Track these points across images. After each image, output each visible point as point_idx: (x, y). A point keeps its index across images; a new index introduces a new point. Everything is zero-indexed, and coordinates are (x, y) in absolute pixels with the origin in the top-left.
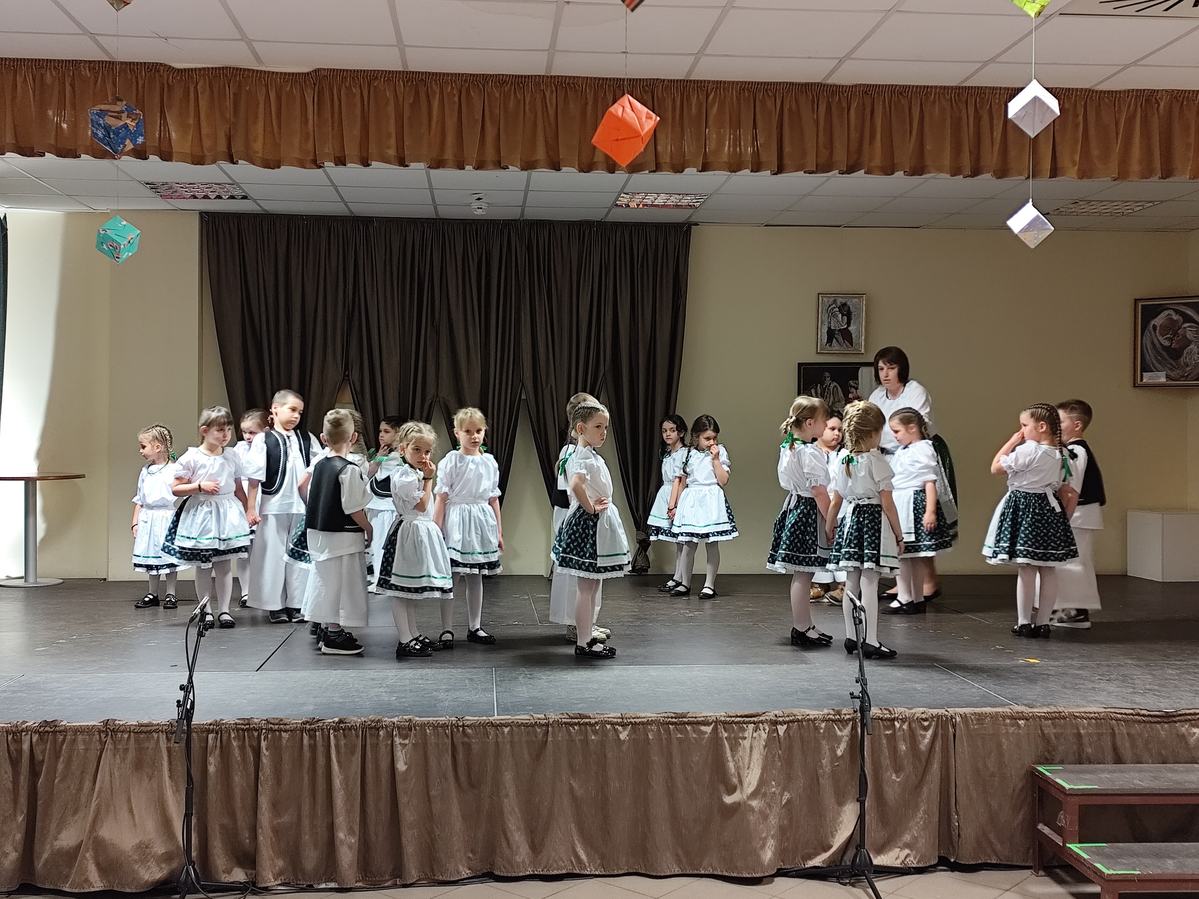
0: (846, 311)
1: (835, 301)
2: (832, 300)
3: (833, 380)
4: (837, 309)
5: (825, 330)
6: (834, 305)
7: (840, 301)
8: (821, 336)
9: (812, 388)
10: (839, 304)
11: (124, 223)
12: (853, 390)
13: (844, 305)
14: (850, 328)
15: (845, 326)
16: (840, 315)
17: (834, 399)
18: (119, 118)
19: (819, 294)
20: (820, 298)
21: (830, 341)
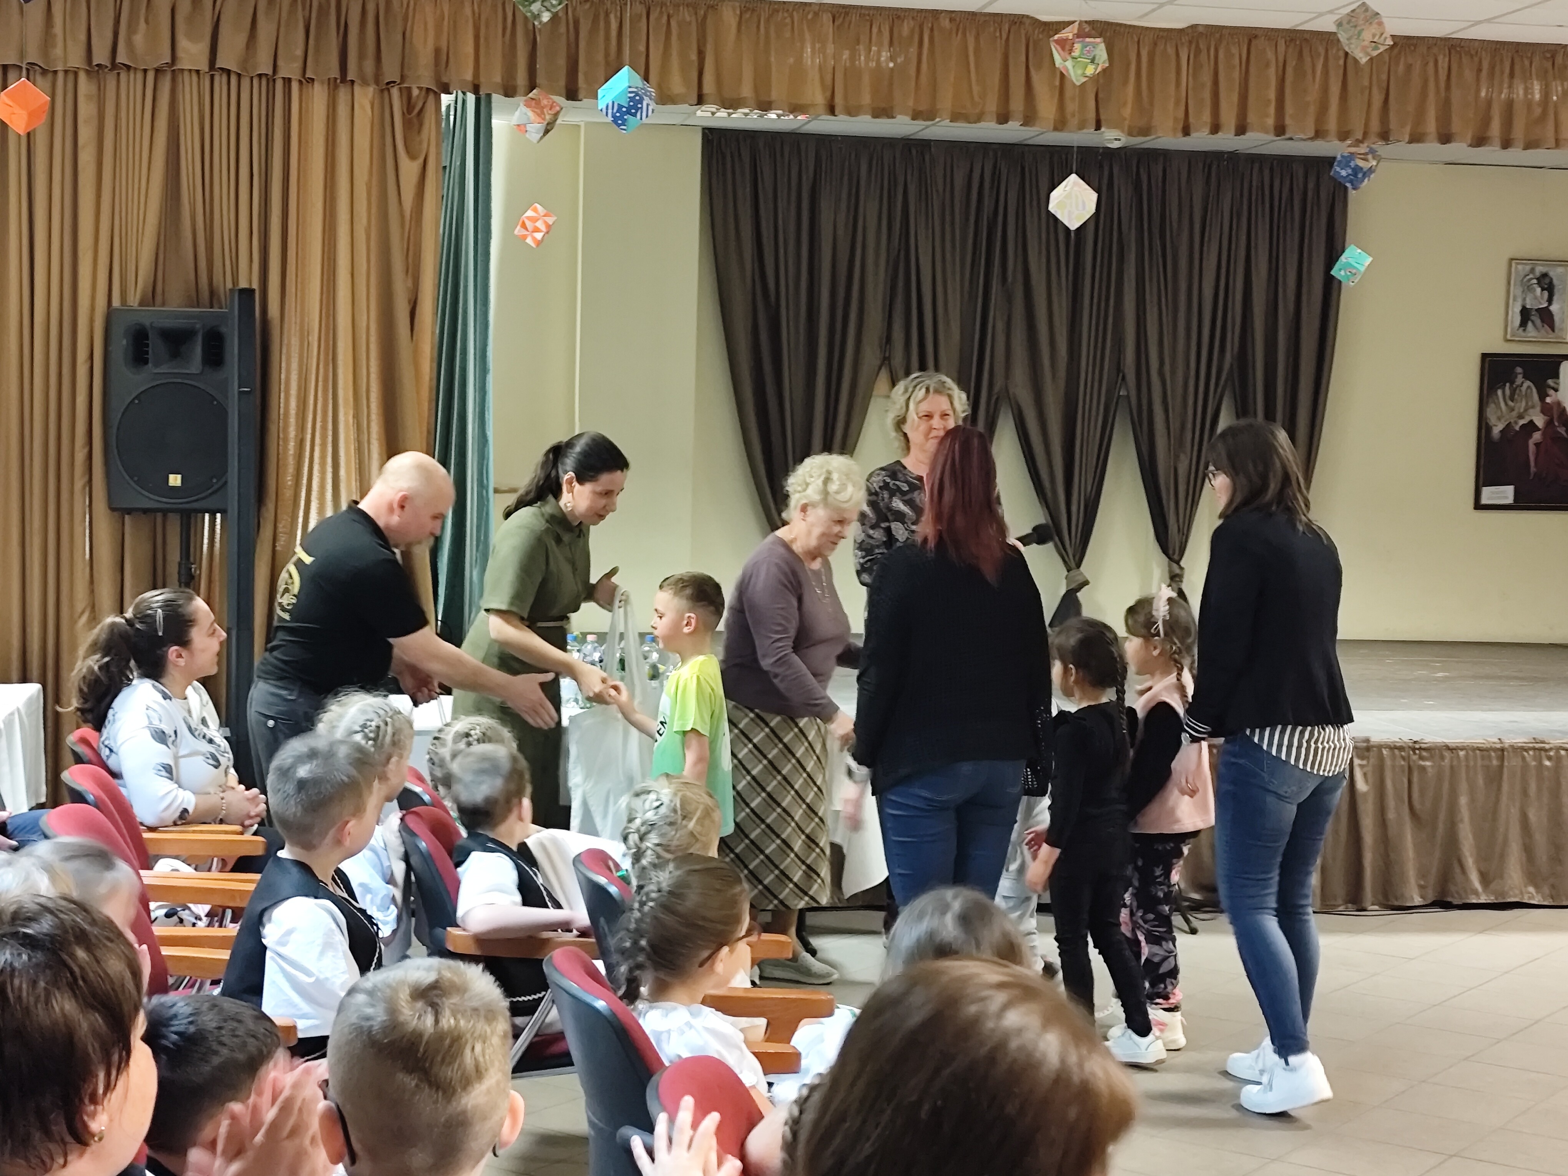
0: (1547, 284)
1: (1532, 271)
2: (1528, 268)
3: (1526, 377)
4: (1535, 281)
5: (1518, 309)
6: (1531, 276)
7: (1539, 270)
8: (1512, 317)
9: (1499, 388)
10: (1538, 274)
11: (1359, 251)
12: (1551, 392)
13: (1545, 275)
14: (1552, 308)
15: (1545, 305)
16: (1539, 290)
17: (1527, 403)
18: (1366, 160)
19: (1512, 259)
20: (1514, 265)
21: (1523, 324)
